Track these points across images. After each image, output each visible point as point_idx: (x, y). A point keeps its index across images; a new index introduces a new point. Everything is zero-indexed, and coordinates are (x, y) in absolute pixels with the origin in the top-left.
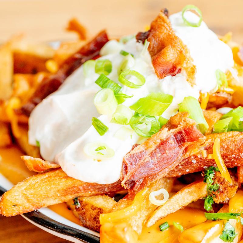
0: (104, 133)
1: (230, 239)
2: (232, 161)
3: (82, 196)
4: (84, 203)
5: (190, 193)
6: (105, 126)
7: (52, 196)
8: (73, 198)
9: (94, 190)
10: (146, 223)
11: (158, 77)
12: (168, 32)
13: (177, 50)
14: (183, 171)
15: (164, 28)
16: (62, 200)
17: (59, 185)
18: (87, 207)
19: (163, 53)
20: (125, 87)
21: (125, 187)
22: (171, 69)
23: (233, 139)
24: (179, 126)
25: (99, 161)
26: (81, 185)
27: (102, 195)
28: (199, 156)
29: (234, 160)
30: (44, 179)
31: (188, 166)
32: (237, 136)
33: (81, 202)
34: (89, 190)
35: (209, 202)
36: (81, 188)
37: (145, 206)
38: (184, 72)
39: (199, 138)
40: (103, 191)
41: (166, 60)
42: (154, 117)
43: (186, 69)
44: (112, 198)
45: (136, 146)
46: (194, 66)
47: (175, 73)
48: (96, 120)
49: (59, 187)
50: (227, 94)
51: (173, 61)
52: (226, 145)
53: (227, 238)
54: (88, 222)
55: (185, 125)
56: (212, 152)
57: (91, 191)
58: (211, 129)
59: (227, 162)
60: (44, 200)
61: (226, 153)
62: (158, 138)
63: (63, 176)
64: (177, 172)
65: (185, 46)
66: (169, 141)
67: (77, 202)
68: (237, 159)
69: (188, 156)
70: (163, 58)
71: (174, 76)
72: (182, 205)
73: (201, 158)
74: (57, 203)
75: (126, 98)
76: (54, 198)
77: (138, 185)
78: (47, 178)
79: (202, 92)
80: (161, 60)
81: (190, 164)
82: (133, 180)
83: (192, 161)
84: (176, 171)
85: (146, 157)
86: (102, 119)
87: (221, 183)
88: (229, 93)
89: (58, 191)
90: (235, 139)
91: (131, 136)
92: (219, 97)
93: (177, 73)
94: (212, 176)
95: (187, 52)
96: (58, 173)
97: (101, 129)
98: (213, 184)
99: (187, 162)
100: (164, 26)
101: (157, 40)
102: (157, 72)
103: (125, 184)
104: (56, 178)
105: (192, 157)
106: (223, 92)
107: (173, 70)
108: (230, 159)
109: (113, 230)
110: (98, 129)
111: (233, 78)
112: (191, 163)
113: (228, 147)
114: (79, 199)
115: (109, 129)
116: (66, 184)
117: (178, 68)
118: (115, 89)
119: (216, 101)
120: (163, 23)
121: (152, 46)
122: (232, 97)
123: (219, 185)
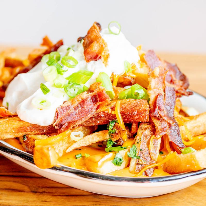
0: (47, 93)
1: (119, 164)
2: (127, 117)
3: (29, 134)
4: (29, 138)
5: (98, 136)
6: (48, 89)
7: (9, 132)
8: (23, 135)
9: (37, 131)
10: (66, 150)
11: (86, 61)
12: (96, 34)
13: (99, 44)
14: (96, 122)
15: (94, 32)
16: (15, 136)
17: (14, 124)
18: (30, 140)
19: (91, 46)
20: (65, 67)
21: (56, 128)
22: (95, 57)
23: (129, 103)
24: (94, 91)
25: (41, 110)
26: (29, 126)
27: (42, 134)
28: (106, 112)
29: (129, 117)
30: (5, 121)
31: (99, 119)
32: (132, 102)
33: (27, 137)
34: (34, 130)
35: (110, 143)
36: (28, 128)
37: (67, 140)
38: (102, 58)
39: (106, 99)
40: (43, 132)
41: (92, 50)
42: (80, 85)
43: (104, 56)
44: (47, 135)
45: (66, 102)
46: (109, 54)
47: (97, 59)
48: (43, 85)
49: (14, 126)
50: (131, 78)
51: (97, 52)
52: (125, 106)
53: (117, 163)
54: (29, 149)
55: (99, 90)
56: (114, 110)
57: (35, 131)
58: (116, 97)
59: (125, 118)
60: (4, 134)
61: (123, 111)
62: (80, 97)
63: (18, 120)
64: (92, 123)
65: (106, 43)
66: (87, 100)
67: (25, 138)
68: (131, 116)
69: (99, 112)
70: (90, 49)
71: (96, 61)
72: (91, 142)
73: (107, 114)
74: (13, 137)
75: (64, 72)
76: (10, 134)
77: (64, 127)
78: (7, 120)
79: (114, 74)
80: (89, 50)
81: (100, 118)
82: (61, 123)
83: (101, 115)
84: (91, 121)
85: (71, 109)
86: (47, 85)
87: (118, 129)
88: (133, 77)
89: (14, 129)
90: (130, 103)
91: (64, 95)
92: (126, 79)
93: (98, 59)
94: (113, 125)
95: (106, 46)
96: (15, 118)
97: (45, 90)
98: (113, 129)
99: (98, 116)
100: (94, 31)
101: (89, 39)
102: (86, 58)
103: (56, 126)
104: (13, 121)
105: (102, 113)
106: (129, 76)
107: (96, 57)
108: (126, 116)
109: (42, 149)
110: (43, 90)
111: (137, 69)
112: (101, 116)
113: (125, 107)
114: (26, 136)
115: (50, 91)
116: (19, 124)
117: (99, 56)
118: (58, 67)
119: (124, 82)
120: (94, 29)
121: (85, 43)
122: (134, 80)
123: (116, 130)
